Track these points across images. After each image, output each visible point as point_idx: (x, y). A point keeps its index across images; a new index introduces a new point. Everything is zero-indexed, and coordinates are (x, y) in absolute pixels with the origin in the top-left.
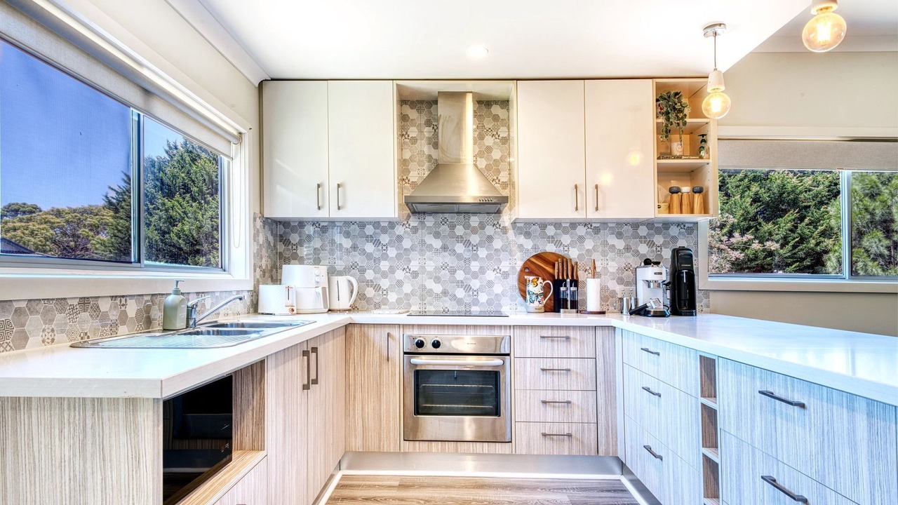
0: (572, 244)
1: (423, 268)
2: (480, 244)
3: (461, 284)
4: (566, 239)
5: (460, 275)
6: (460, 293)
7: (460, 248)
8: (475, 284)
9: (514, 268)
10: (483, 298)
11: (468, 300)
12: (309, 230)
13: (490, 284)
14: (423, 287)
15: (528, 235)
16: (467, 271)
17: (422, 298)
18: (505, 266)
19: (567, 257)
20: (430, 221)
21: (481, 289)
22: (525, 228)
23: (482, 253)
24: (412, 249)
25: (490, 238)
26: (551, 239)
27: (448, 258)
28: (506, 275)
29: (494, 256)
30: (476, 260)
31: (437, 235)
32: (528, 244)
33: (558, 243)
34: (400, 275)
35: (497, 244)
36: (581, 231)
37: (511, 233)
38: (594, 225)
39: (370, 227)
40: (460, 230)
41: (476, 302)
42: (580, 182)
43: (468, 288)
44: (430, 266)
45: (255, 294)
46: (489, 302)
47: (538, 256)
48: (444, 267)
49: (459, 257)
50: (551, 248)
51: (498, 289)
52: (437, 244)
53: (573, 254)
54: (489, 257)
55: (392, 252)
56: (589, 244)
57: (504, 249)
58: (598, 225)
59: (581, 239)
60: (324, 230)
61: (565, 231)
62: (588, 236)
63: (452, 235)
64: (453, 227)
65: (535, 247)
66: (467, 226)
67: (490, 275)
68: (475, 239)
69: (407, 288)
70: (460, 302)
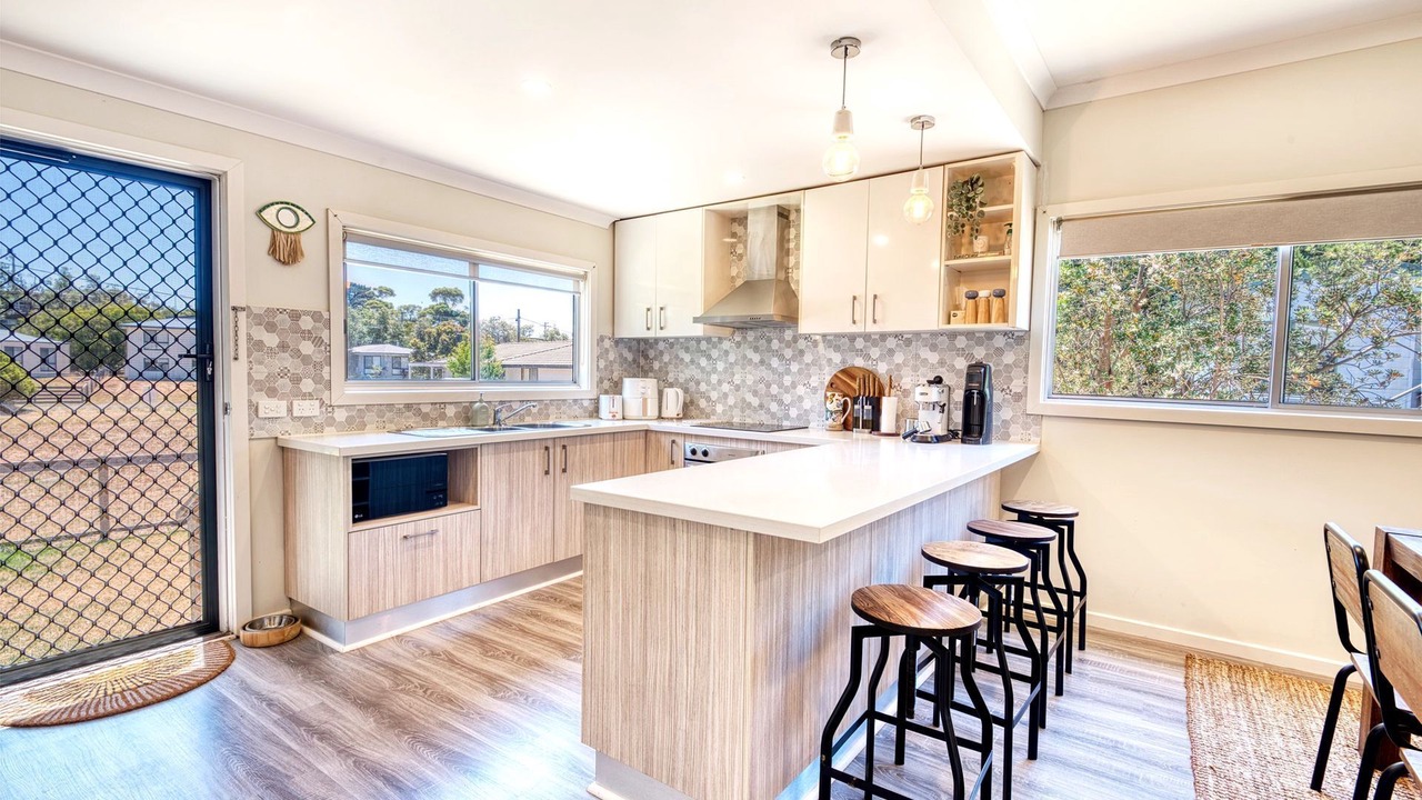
0: (881, 358)
1: (744, 381)
2: (794, 358)
3: (774, 398)
4: (875, 352)
5: (774, 389)
6: (774, 407)
7: (775, 362)
8: (787, 398)
9: (822, 383)
10: (793, 412)
11: (780, 414)
12: (661, 346)
13: (800, 399)
14: (744, 400)
15: (837, 349)
16: (781, 385)
17: (743, 411)
18: (814, 381)
19: (874, 372)
20: (751, 336)
21: (792, 404)
22: (833, 341)
23: (794, 367)
24: (736, 363)
25: (802, 352)
26: (860, 352)
27: (764, 372)
28: (815, 390)
29: (805, 372)
30: (788, 374)
31: (756, 349)
32: (837, 358)
33: (867, 357)
34: (726, 387)
35: (808, 358)
36: (891, 343)
37: (821, 346)
38: (905, 336)
39: (704, 342)
40: (775, 344)
41: (787, 417)
42: (859, 293)
43: (780, 402)
44: (750, 380)
45: (597, 401)
46: (799, 417)
47: (844, 371)
48: (761, 380)
49: (774, 371)
50: (859, 362)
51: (807, 404)
52: (756, 358)
53: (882, 369)
54: (800, 372)
55: (720, 366)
56: (899, 358)
57: (814, 363)
58: (910, 336)
59: (891, 352)
60: (672, 345)
61: (875, 344)
62: (898, 349)
63: (769, 350)
64: (769, 341)
65: (843, 361)
66: (781, 340)
67: (801, 390)
68: (788, 353)
69: (731, 401)
70: (773, 416)
